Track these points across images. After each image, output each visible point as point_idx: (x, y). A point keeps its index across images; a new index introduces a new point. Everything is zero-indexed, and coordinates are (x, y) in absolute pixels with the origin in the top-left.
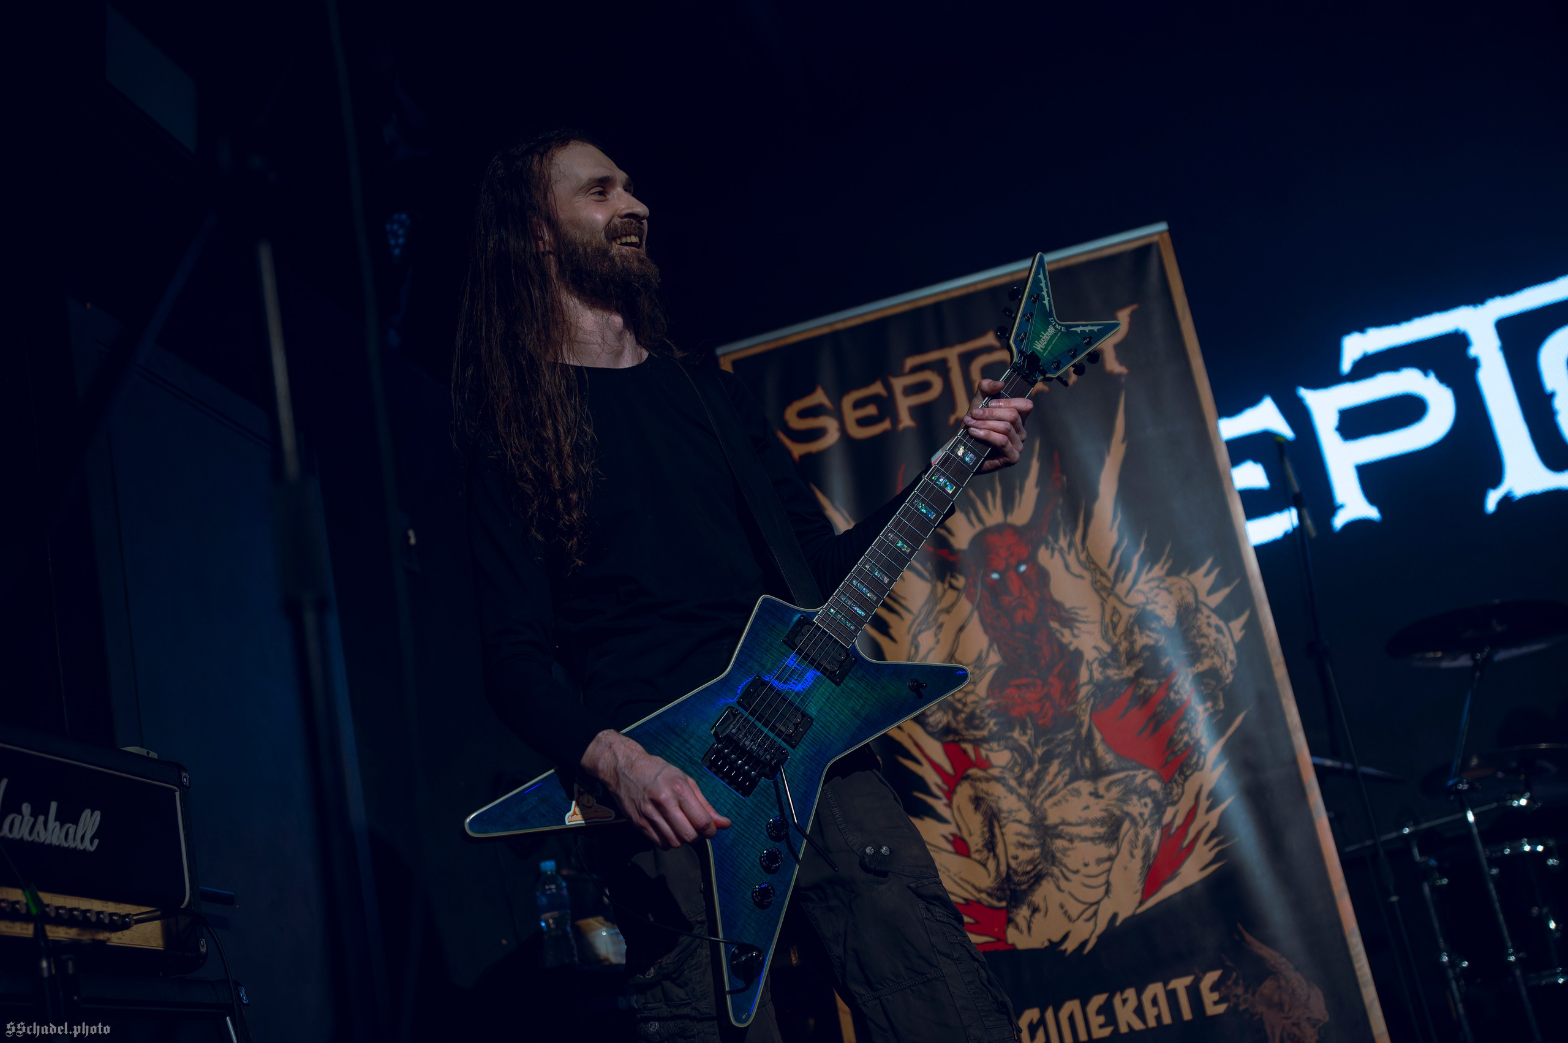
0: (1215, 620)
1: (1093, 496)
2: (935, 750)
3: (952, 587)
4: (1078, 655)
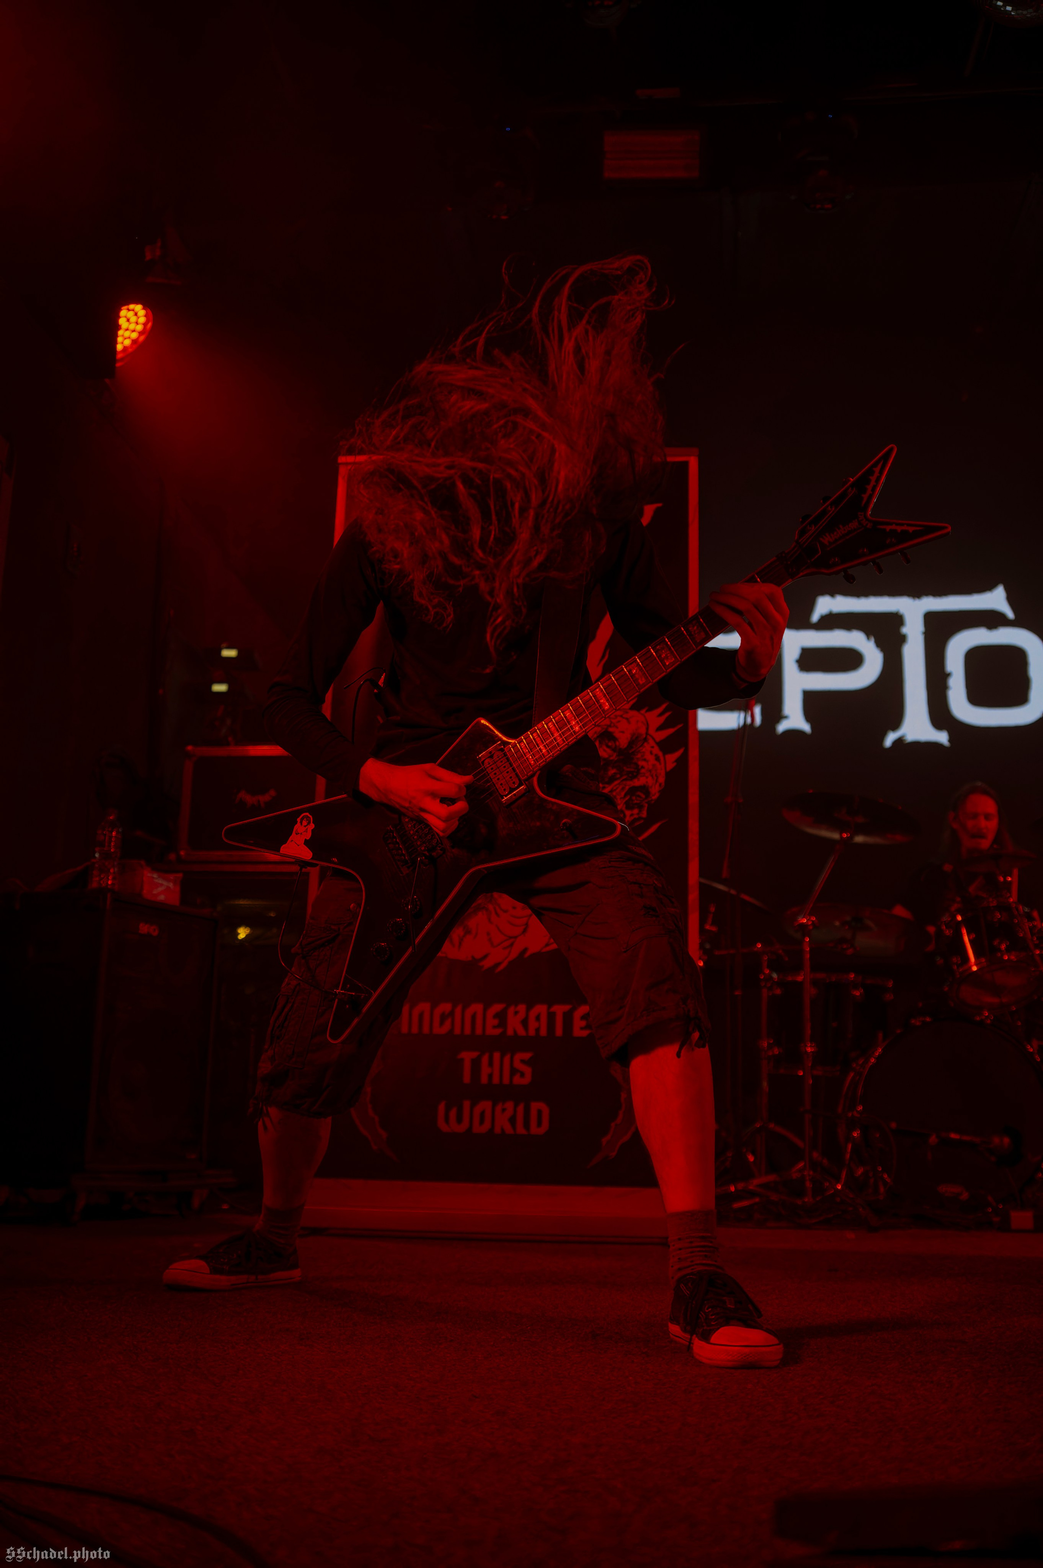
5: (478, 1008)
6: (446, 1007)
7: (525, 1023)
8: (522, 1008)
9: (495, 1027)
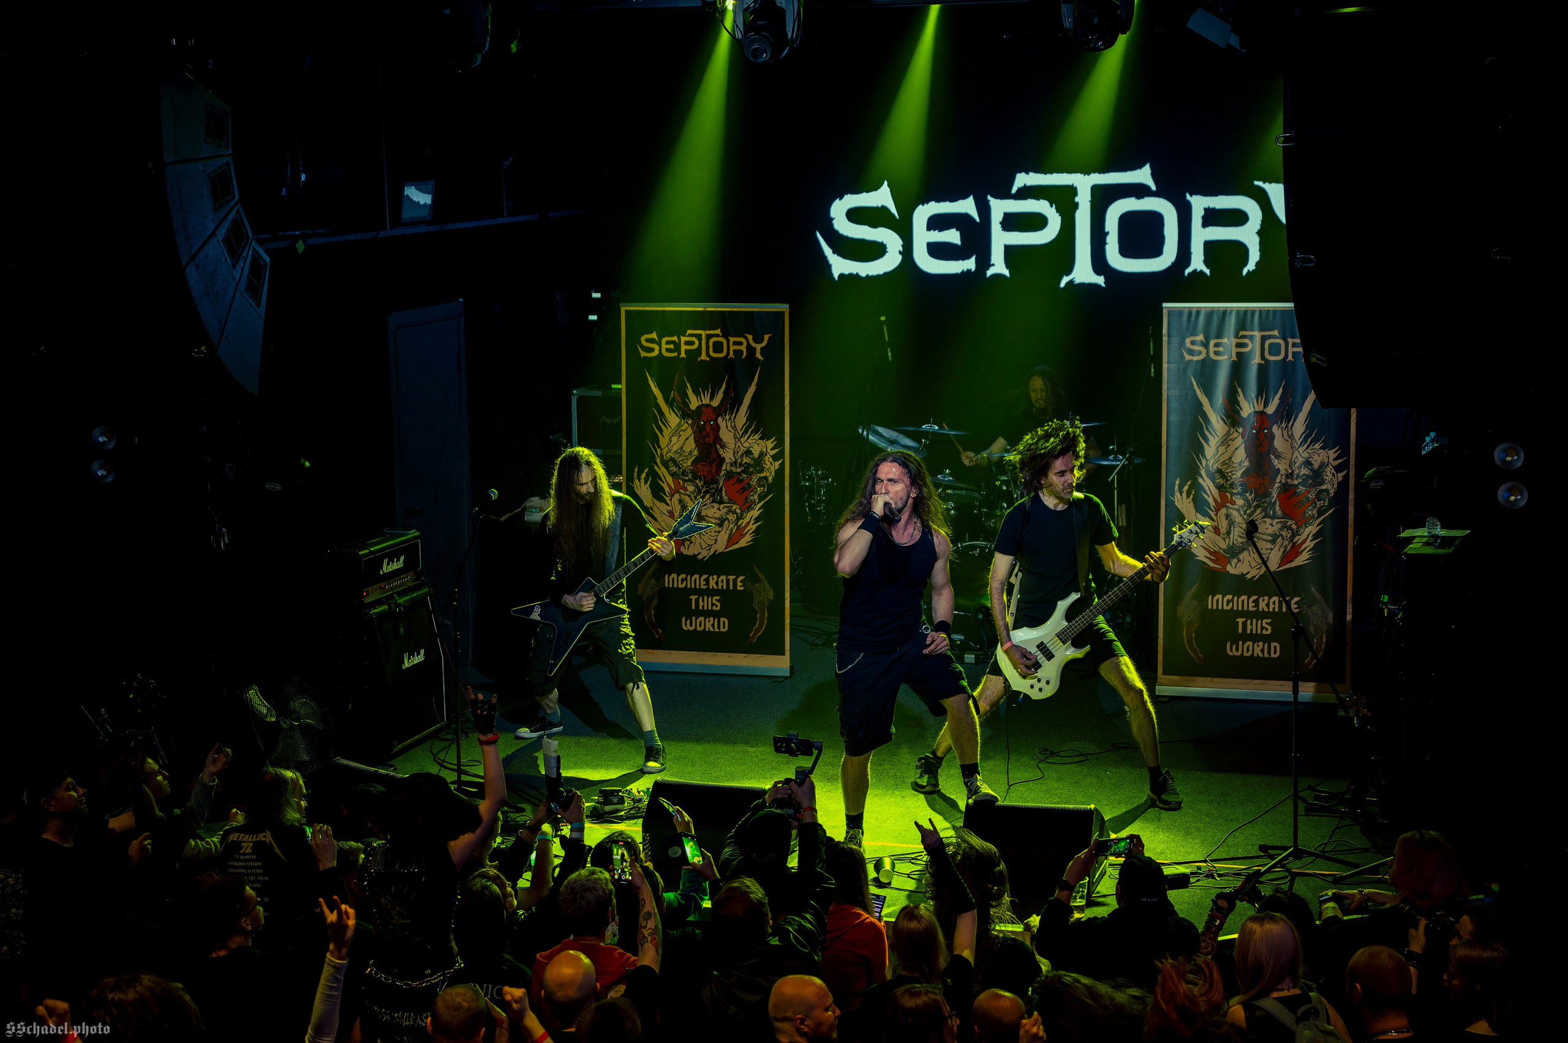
0: (771, 460)
1: (741, 403)
2: (670, 479)
3: (687, 422)
4: (723, 460)
5: (696, 576)
6: (683, 576)
7: (717, 583)
8: (715, 577)
9: (704, 585)
